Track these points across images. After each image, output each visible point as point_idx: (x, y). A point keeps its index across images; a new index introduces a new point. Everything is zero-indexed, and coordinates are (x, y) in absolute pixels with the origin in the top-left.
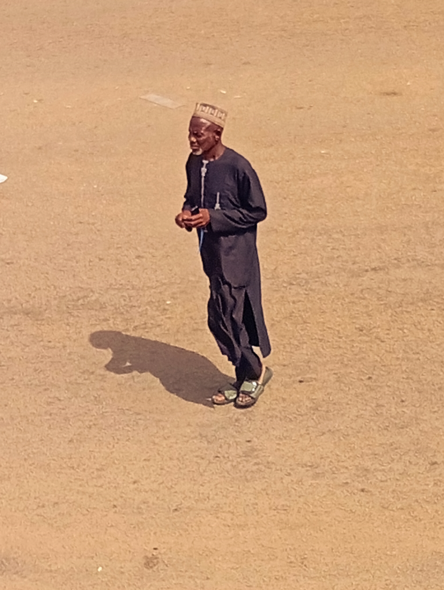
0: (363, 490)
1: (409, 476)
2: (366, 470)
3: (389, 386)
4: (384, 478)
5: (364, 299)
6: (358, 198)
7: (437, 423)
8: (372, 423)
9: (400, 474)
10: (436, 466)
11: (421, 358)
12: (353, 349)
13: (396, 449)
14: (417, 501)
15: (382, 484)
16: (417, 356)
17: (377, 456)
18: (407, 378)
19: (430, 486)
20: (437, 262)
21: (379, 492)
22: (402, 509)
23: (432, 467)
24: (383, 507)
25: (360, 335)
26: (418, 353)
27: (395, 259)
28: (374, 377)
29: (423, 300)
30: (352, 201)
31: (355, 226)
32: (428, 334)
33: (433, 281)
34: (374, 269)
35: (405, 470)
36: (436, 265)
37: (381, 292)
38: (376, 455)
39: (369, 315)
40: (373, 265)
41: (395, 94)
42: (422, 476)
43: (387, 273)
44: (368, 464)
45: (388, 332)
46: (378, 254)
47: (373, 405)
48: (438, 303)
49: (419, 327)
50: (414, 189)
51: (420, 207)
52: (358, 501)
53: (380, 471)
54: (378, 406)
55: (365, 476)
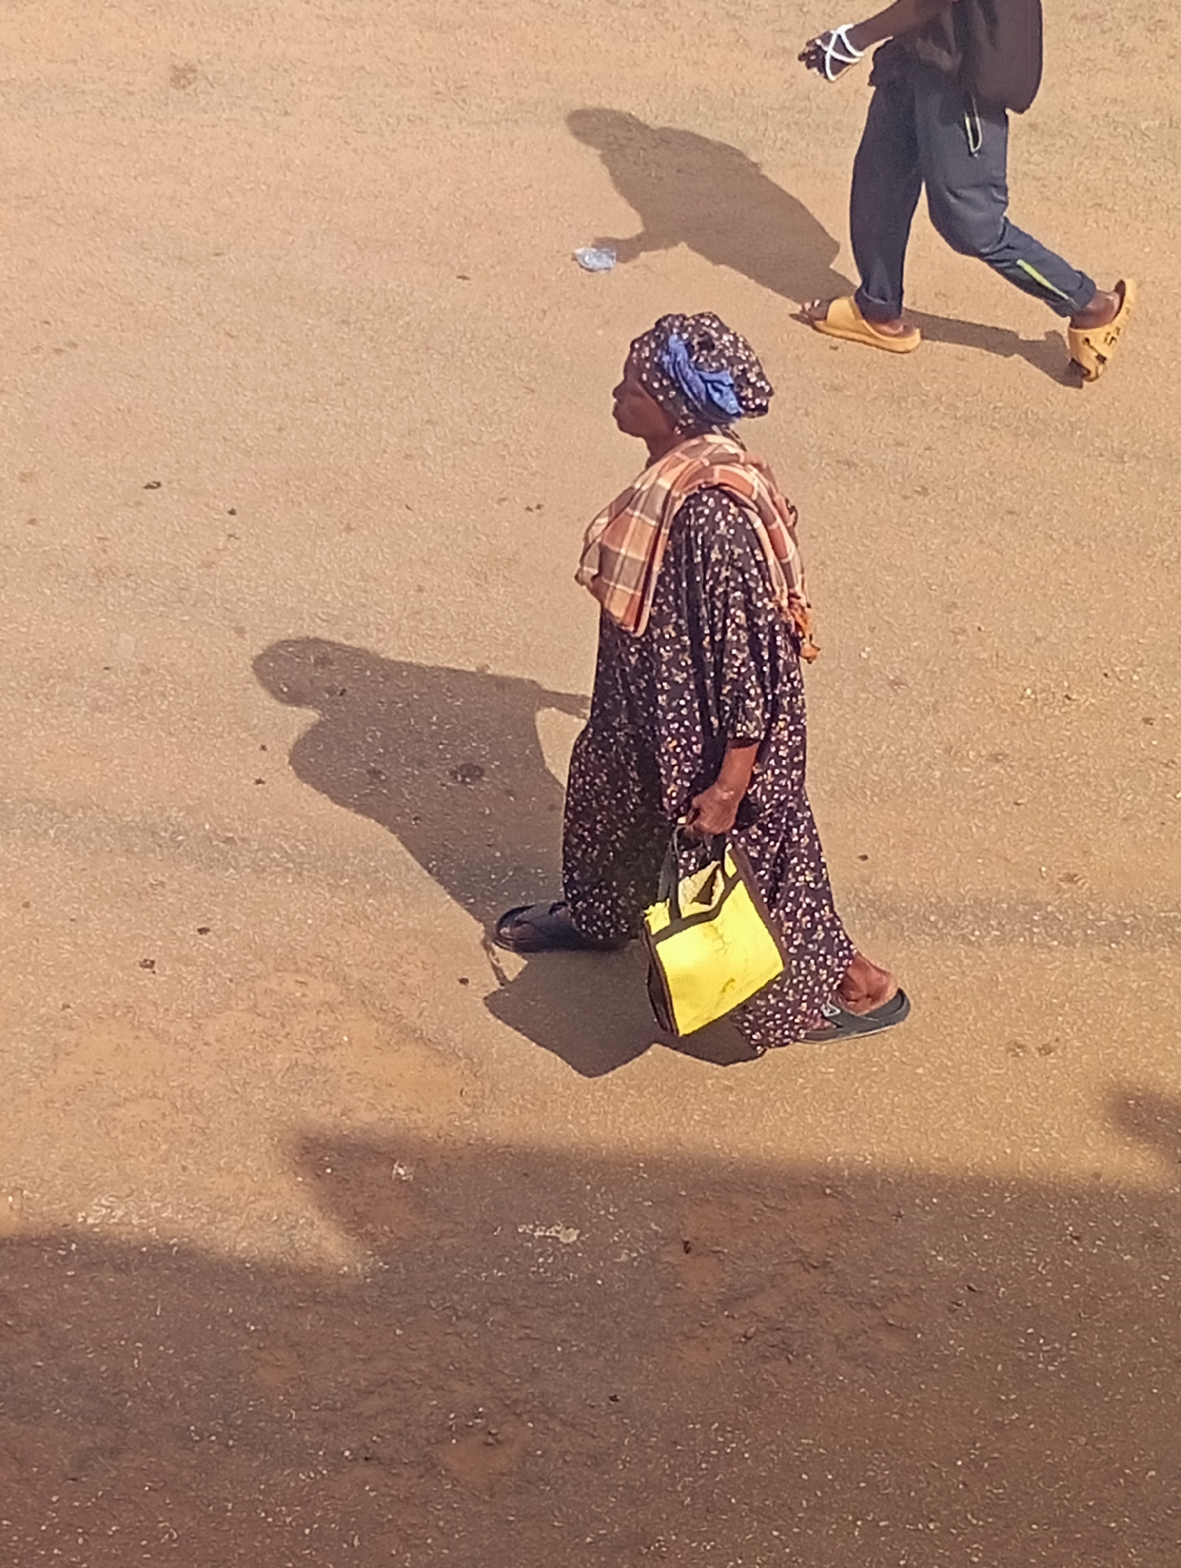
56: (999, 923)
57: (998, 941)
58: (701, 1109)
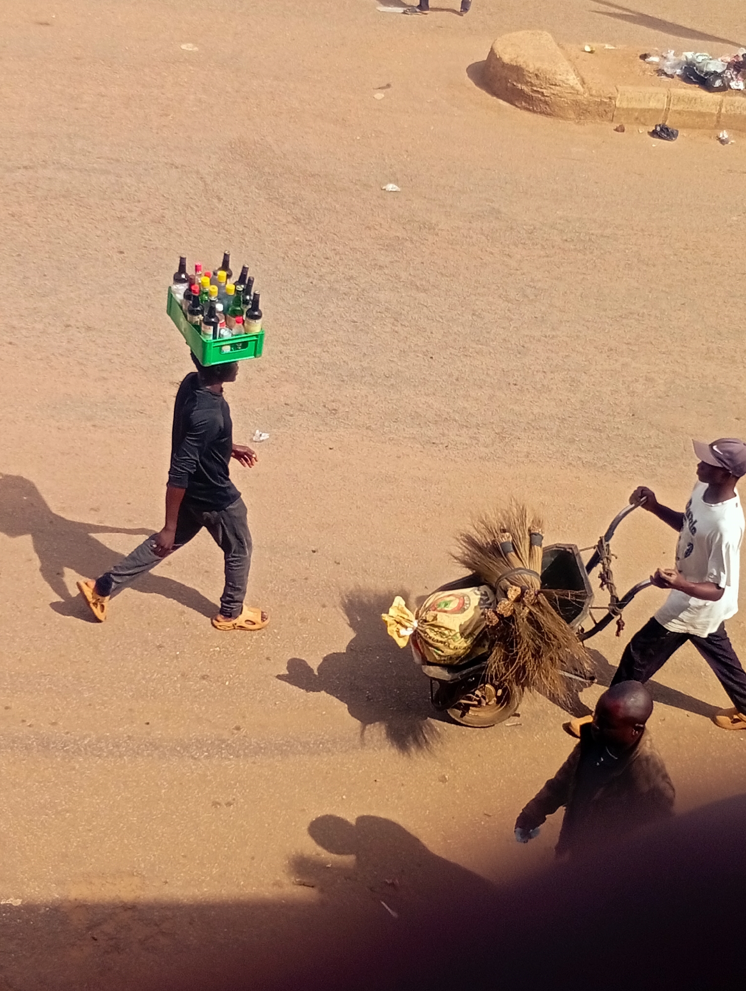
0: (11, 343)
1: (48, 334)
2: (14, 328)
3: (34, 263)
4: (28, 335)
5: (16, 191)
6: (14, 108)
7: (72, 295)
8: (20, 291)
9: (40, 333)
10: (70, 328)
11: (61, 242)
12: (6, 231)
13: (38, 312)
14: (53, 354)
15: (26, 339)
16: (58, 241)
17: (23, 318)
18: (50, 258)
19: (64, 344)
20: (77, 167)
21: (24, 346)
22: (41, 359)
23: (67, 328)
24: (26, 357)
25: (12, 220)
26: (59, 238)
27: (44, 161)
28: (22, 254)
29: (64, 196)
30: (9, 110)
31: (11, 130)
32: (67, 224)
33: (73, 182)
34: (25, 167)
35: (44, 329)
36: (76, 169)
37: (30, 187)
38: (22, 316)
39: (20, 204)
40: (26, 163)
41: (47, 24)
42: (59, 335)
43: (36, 172)
44: (15, 323)
45: (34, 219)
46: (29, 156)
47: (21, 277)
48: (76, 200)
49: (60, 217)
50: (61, 105)
51: (65, 120)
52: (7, 352)
53: (25, 329)
54: (25, 277)
55: (13, 332)
56: (207, 749)
57: (207, 757)
58: (77, 840)
